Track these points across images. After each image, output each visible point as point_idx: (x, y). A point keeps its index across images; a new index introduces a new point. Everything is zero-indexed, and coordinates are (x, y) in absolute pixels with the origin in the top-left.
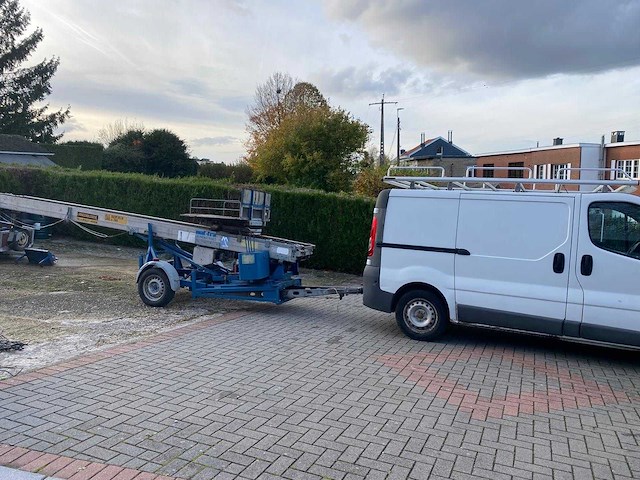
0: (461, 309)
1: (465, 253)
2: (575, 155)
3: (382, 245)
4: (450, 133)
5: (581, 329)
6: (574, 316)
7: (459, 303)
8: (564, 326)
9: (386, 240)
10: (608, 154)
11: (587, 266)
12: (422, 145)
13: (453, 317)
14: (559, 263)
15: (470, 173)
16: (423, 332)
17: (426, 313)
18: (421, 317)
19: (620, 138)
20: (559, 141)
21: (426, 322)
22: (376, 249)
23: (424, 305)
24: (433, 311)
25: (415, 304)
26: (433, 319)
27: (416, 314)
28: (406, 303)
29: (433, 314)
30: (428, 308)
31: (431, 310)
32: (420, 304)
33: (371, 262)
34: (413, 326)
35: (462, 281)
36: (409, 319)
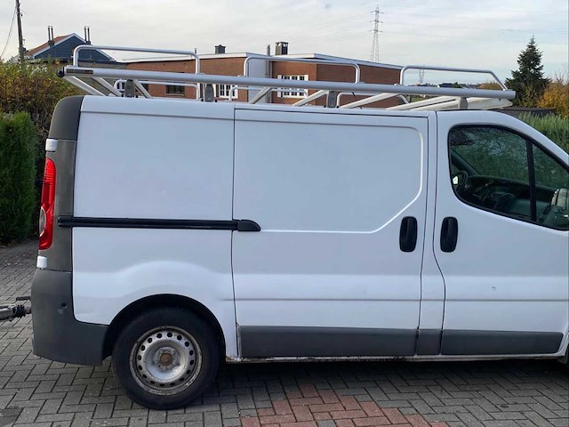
0: (249, 336)
1: (251, 227)
3: (72, 222)
4: (87, 30)
5: (443, 340)
7: (241, 323)
8: (418, 339)
9: (80, 212)
11: (449, 235)
12: (51, 43)
13: (232, 352)
14: (408, 234)
16: (174, 391)
17: (178, 353)
18: (167, 362)
19: (285, 51)
20: (221, 49)
21: (178, 372)
22: (58, 233)
23: (174, 338)
24: (191, 347)
25: (155, 339)
26: (192, 362)
27: (156, 358)
28: (136, 340)
29: (191, 353)
30: (182, 342)
31: (187, 344)
32: (165, 336)
33: (48, 262)
34: (153, 382)
35: (247, 282)
36: (144, 371)
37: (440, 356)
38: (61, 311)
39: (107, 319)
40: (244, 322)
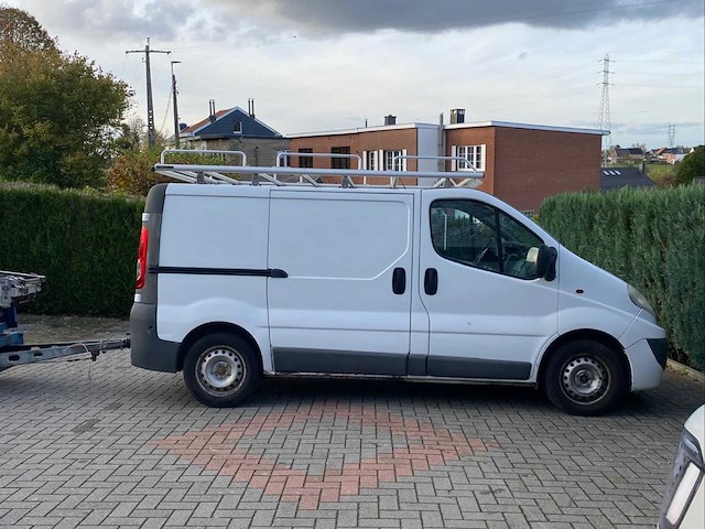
0: (280, 355)
1: (281, 274)
2: (409, 138)
3: (157, 269)
4: (251, 103)
5: (429, 364)
6: (419, 348)
7: (274, 345)
8: (409, 362)
9: (162, 264)
10: (448, 138)
11: (431, 282)
12: (212, 118)
13: (268, 367)
14: (399, 281)
15: (282, 160)
16: (226, 394)
17: (229, 366)
18: (223, 373)
19: (460, 119)
20: (391, 120)
21: (230, 380)
22: (148, 277)
23: (227, 354)
24: (239, 362)
25: (213, 355)
26: (239, 374)
27: (215, 369)
28: (199, 355)
29: (239, 366)
30: (232, 358)
31: (236, 360)
32: (220, 353)
33: (142, 298)
34: (211, 387)
35: (279, 315)
36: (205, 378)
37: (429, 377)
38: (148, 332)
39: (179, 339)
40: (276, 344)
